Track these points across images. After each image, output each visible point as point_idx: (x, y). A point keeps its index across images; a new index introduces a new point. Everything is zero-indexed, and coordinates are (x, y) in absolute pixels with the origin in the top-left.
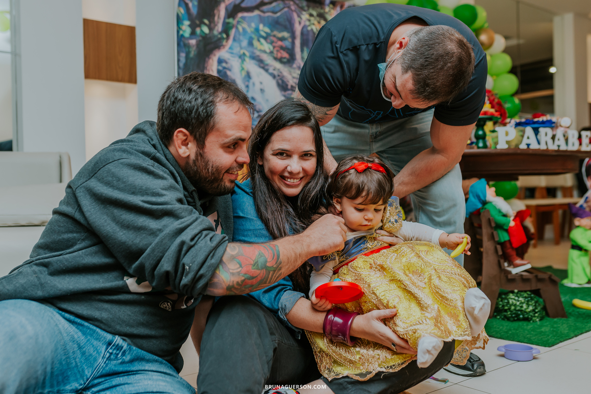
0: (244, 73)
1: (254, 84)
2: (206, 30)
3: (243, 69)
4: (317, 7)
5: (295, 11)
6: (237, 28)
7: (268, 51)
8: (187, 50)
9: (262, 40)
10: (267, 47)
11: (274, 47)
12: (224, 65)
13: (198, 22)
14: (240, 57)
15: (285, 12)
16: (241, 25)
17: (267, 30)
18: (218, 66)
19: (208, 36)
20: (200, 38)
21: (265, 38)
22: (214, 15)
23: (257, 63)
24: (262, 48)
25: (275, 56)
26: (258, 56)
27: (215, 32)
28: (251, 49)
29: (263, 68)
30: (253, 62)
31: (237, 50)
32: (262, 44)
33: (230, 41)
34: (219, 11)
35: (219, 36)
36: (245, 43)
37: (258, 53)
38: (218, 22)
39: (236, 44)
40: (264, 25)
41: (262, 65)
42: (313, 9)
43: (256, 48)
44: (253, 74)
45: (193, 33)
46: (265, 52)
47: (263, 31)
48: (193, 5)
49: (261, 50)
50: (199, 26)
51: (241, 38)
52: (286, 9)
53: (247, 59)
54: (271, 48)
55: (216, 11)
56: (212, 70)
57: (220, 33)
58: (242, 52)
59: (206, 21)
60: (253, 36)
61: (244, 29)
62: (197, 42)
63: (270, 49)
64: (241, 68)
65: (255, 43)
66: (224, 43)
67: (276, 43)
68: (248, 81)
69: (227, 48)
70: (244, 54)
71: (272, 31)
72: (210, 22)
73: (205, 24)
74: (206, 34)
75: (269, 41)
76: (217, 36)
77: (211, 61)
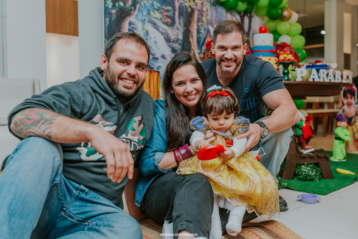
0: (144, 31)
1: (150, 38)
2: (122, 4)
3: (144, 29)
6: (140, 3)
7: (159, 18)
8: (110, 16)
9: (156, 11)
10: (158, 15)
11: (163, 16)
12: (133, 26)
14: (142, 21)
16: (143, 2)
17: (159, 5)
18: (129, 26)
19: (123, 8)
20: (118, 9)
21: (158, 10)
23: (152, 25)
25: (163, 21)
26: (153, 21)
27: (127, 6)
28: (149, 16)
31: (140, 17)
32: (155, 14)
33: (136, 11)
35: (130, 8)
36: (145, 13)
37: (153, 19)
39: (140, 13)
40: (157, 2)
41: (155, 27)
43: (152, 16)
44: (150, 32)
45: (114, 6)
46: (157, 18)
47: (156, 5)
49: (155, 17)
50: (118, 2)
51: (143, 9)
53: (146, 23)
54: (161, 16)
56: (125, 29)
57: (130, 6)
58: (143, 18)
60: (150, 9)
61: (145, 4)
62: (116, 11)
63: (160, 17)
64: (143, 28)
65: (151, 13)
66: (133, 12)
67: (164, 13)
68: (147, 36)
69: (134, 16)
70: (145, 19)
71: (162, 6)
73: (121, 1)
74: (122, 7)
75: (160, 12)
76: (129, 8)
77: (124, 23)
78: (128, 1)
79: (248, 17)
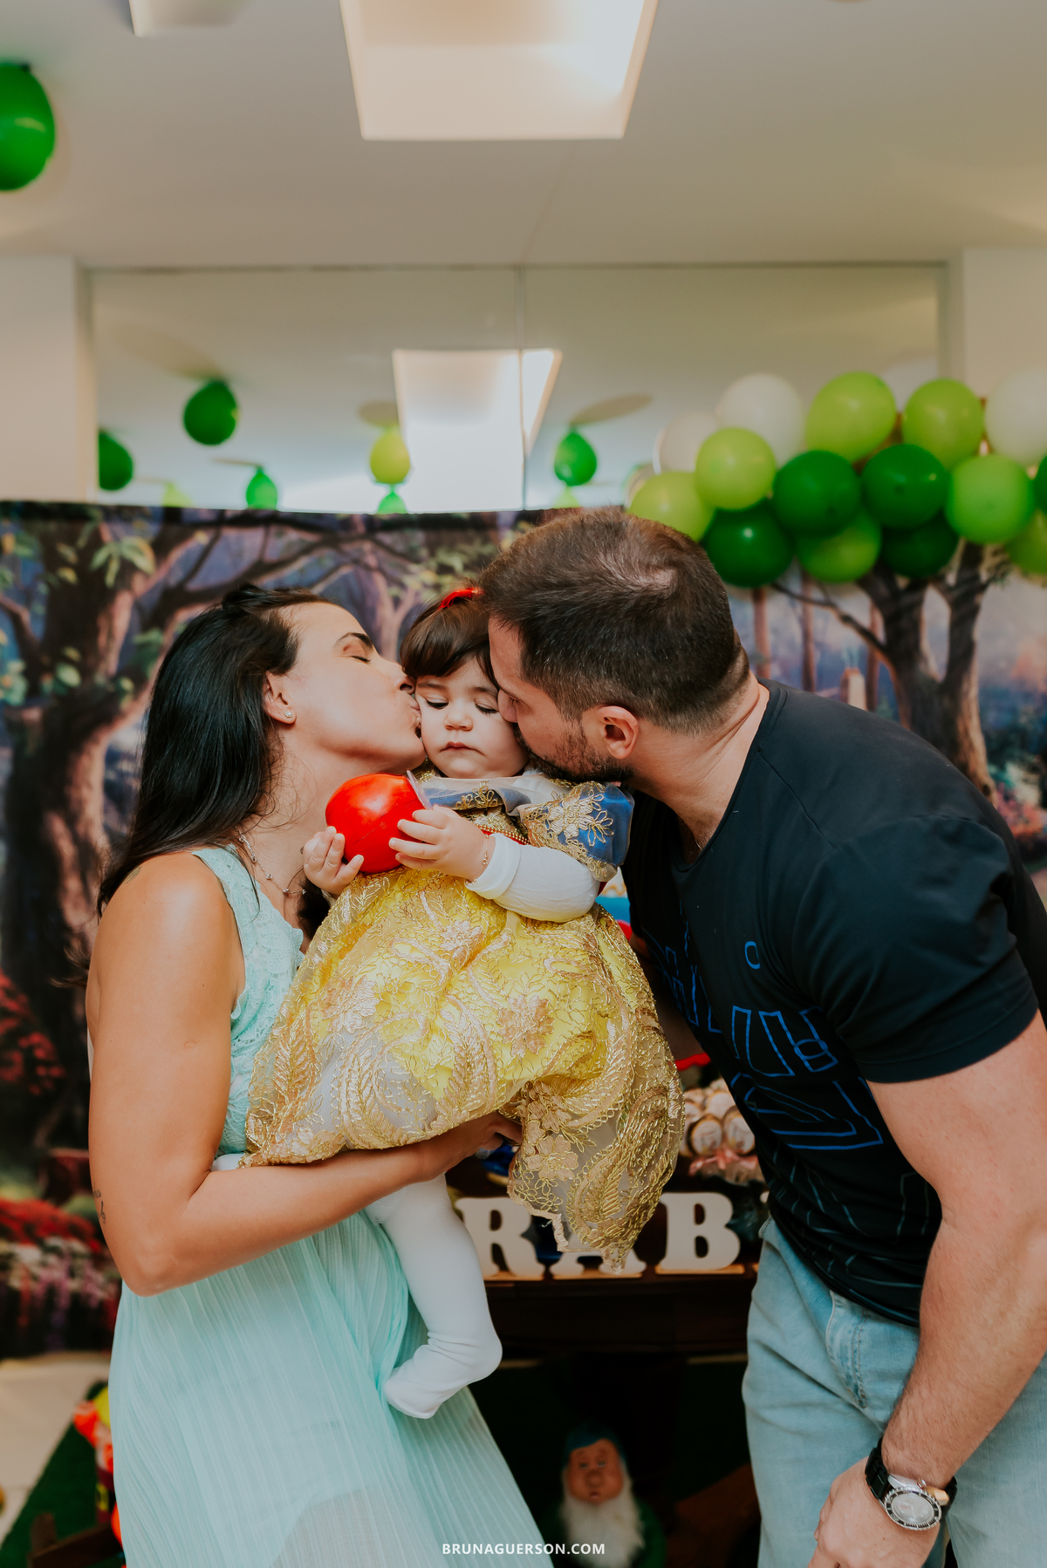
2: (70, 676)
4: (470, 541)
5: (380, 570)
8: (17, 737)
13: (45, 660)
15: (345, 579)
18: (106, 770)
19: (78, 694)
20: (54, 703)
22: (95, 632)
27: (100, 679)
34: (111, 618)
35: (111, 688)
38: (108, 649)
42: (452, 548)
45: (33, 693)
48: (34, 616)
50: (51, 670)
52: (346, 571)
55: (102, 622)
56: (90, 786)
57: (115, 679)
59: (72, 653)
62: (44, 712)
66: (125, 704)
69: (134, 718)
72: (84, 653)
73: (69, 662)
74: (70, 689)
76: (105, 688)
77: (85, 760)
78: (100, 657)
79: (946, 591)
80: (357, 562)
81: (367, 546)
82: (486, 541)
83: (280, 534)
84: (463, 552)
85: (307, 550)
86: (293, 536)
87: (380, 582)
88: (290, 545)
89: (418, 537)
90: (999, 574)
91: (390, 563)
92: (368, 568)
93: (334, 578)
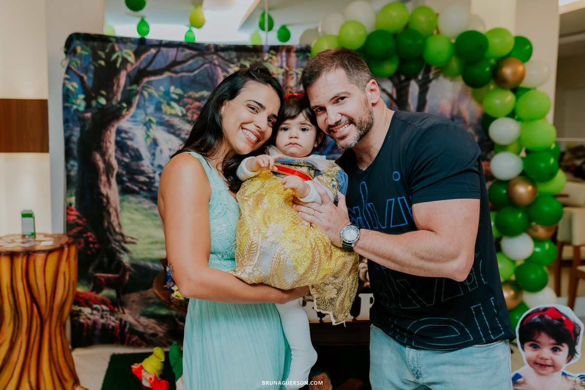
0: (149, 141)
1: (161, 151)
2: (103, 101)
3: (148, 136)
4: (252, 57)
5: (219, 66)
6: (142, 94)
7: (180, 114)
8: (82, 123)
9: (173, 104)
10: (178, 109)
11: (188, 110)
12: (123, 135)
13: (93, 95)
14: (145, 124)
15: (206, 68)
16: (146, 91)
17: (179, 91)
18: (116, 136)
19: (106, 108)
20: (96, 111)
21: (178, 101)
22: (113, 85)
23: (166, 129)
24: (173, 112)
25: (190, 119)
26: (168, 121)
27: (114, 102)
28: (158, 115)
29: (174, 133)
30: (160, 128)
31: (141, 117)
32: (172, 108)
33: (133, 110)
34: (119, 80)
35: (118, 106)
36: (151, 109)
37: (167, 118)
38: (117, 92)
39: (141, 111)
40: (176, 87)
41: (172, 130)
42: (246, 59)
43: (166, 113)
44: (160, 141)
45: (88, 107)
46: (176, 116)
47: (173, 93)
48: (89, 78)
49: (171, 115)
50: (96, 98)
51: (147, 104)
52: (206, 65)
53: (153, 126)
54: (184, 111)
55: (115, 81)
56: (110, 142)
57: (120, 103)
58: (147, 119)
59: (103, 92)
60: (162, 100)
61: (150, 94)
62: (92, 115)
63: (182, 112)
64: (146, 136)
65: (165, 107)
66: (124, 112)
67: (191, 104)
68: (155, 149)
69: (127, 117)
70: (150, 121)
71: (185, 92)
72: (108, 93)
73: (102, 96)
74: (103, 106)
75: (181, 104)
76: (116, 106)
77: (108, 132)
78: (115, 95)
79: (418, 82)
80: (211, 62)
81: (215, 57)
82: (258, 57)
83: (183, 51)
84: (250, 61)
85: (193, 57)
86: (188, 51)
87: (219, 70)
88: (186, 55)
89: (234, 54)
90: (436, 76)
91: (223, 63)
92: (215, 65)
93: (202, 68)
